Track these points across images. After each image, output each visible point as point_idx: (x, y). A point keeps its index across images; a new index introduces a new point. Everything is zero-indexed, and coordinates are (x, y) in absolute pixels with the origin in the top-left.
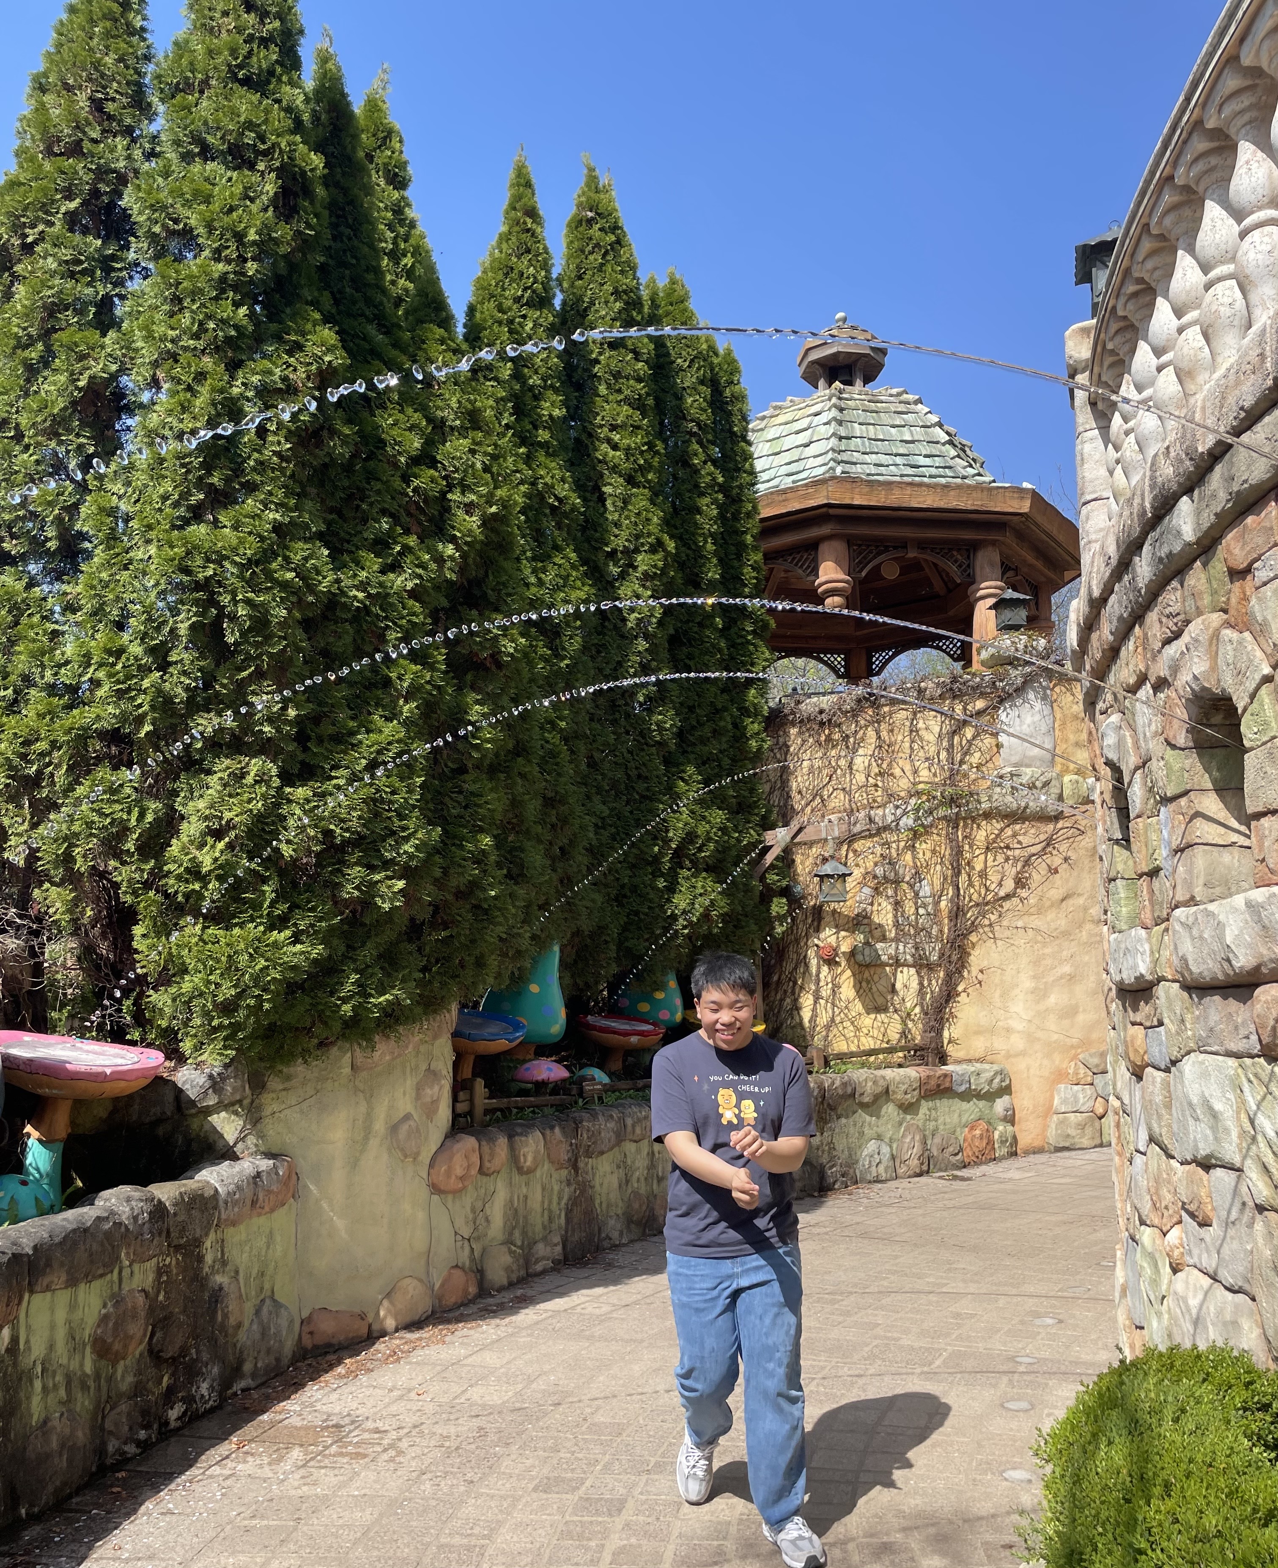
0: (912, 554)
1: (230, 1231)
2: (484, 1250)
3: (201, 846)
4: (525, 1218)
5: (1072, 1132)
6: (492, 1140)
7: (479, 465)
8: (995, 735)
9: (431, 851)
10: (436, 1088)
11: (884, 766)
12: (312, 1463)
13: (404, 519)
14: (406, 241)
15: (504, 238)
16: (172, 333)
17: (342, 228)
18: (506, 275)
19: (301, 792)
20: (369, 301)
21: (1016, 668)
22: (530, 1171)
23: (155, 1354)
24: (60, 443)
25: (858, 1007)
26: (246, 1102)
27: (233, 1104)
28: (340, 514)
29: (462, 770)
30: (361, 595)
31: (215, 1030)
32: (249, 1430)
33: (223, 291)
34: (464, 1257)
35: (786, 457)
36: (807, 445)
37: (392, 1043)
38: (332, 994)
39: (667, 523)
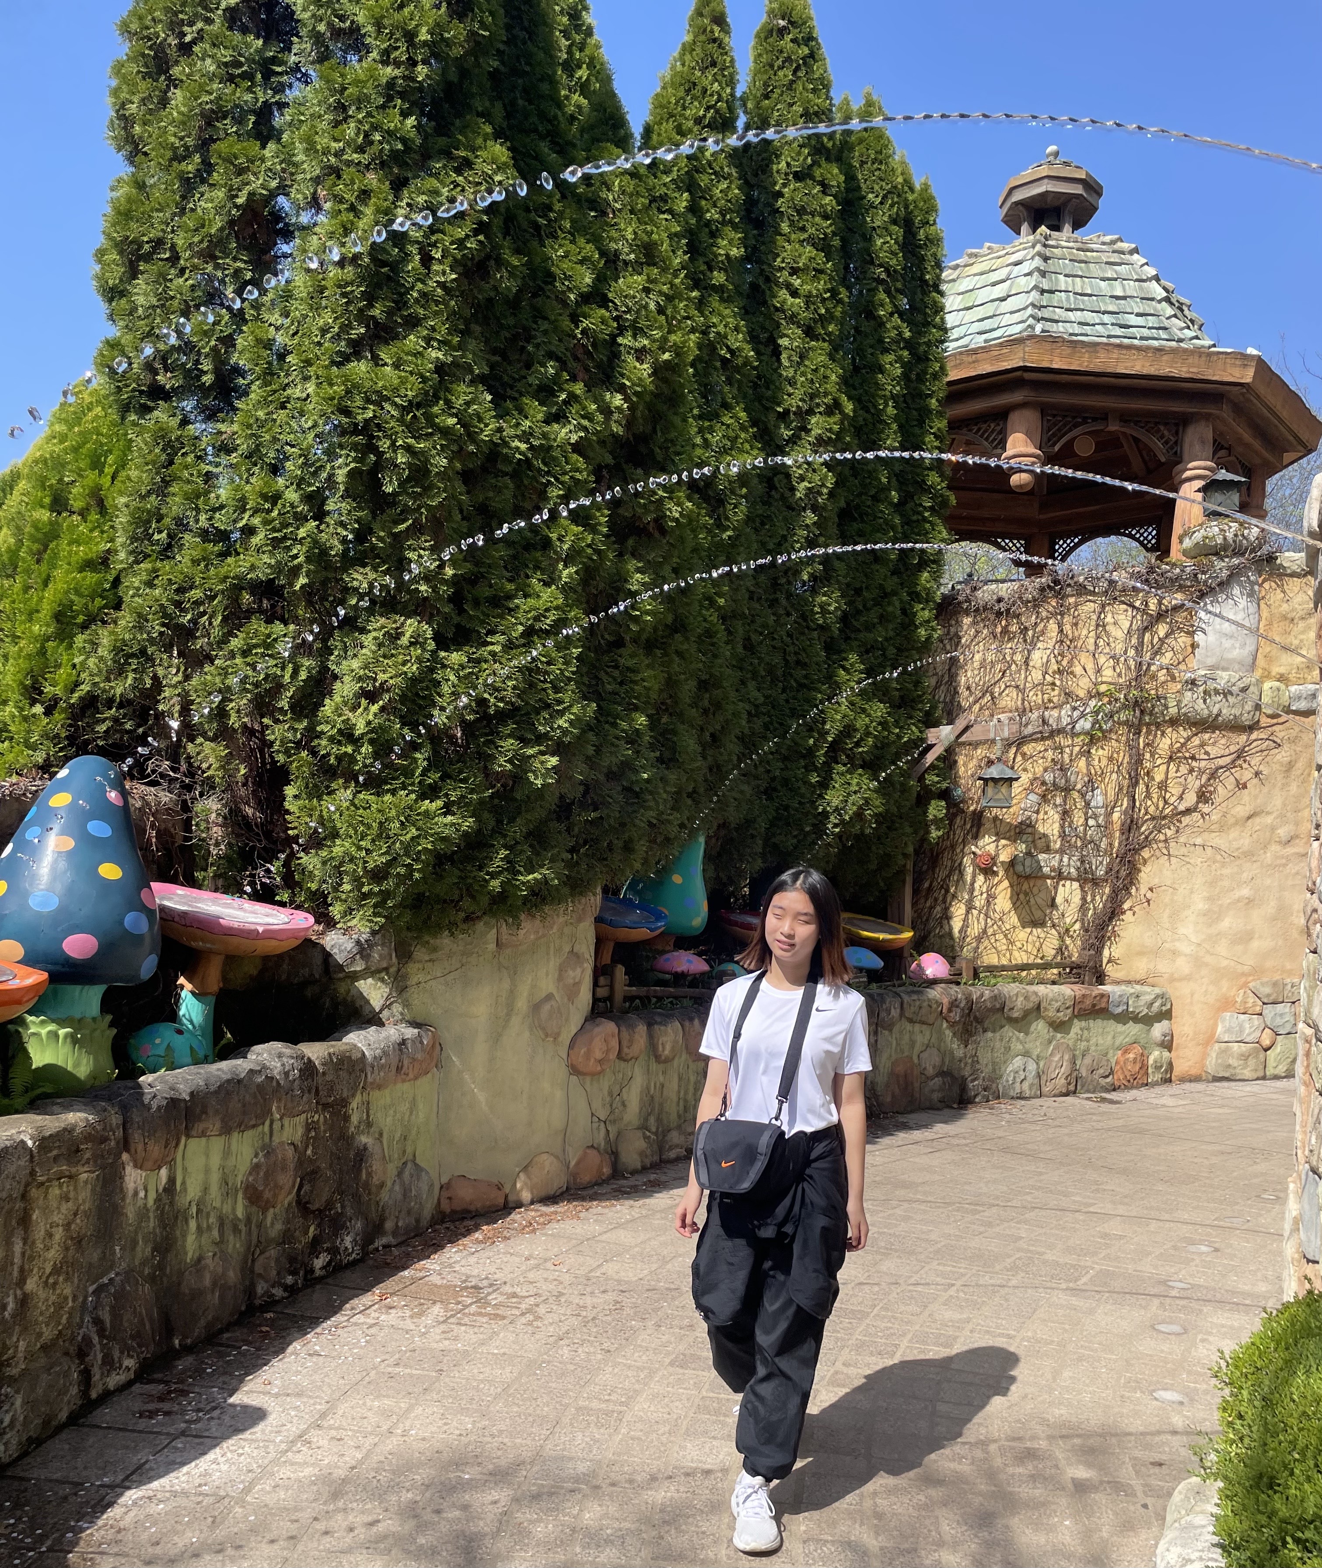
0: (1113, 427)
1: (375, 1094)
2: (619, 1133)
3: (354, 709)
4: (661, 1105)
5: (1233, 1062)
6: (632, 1027)
7: (652, 306)
8: (1191, 634)
9: (587, 728)
10: (579, 970)
11: (1064, 663)
12: (452, 1320)
13: (572, 364)
14: (581, 50)
15: (688, 49)
16: (335, 145)
17: (516, 31)
18: (688, 91)
19: (456, 657)
20: (543, 116)
21: (1222, 559)
22: (667, 1061)
23: (302, 1205)
24: (217, 267)
25: (1014, 919)
26: (393, 970)
27: (379, 971)
28: (504, 355)
29: (619, 643)
30: (523, 446)
31: (365, 896)
32: (391, 1284)
33: (390, 99)
34: (600, 1138)
35: (980, 312)
36: (1003, 299)
37: (537, 922)
38: (481, 868)
39: (846, 382)
